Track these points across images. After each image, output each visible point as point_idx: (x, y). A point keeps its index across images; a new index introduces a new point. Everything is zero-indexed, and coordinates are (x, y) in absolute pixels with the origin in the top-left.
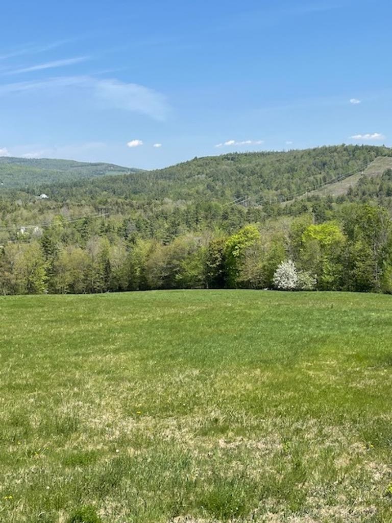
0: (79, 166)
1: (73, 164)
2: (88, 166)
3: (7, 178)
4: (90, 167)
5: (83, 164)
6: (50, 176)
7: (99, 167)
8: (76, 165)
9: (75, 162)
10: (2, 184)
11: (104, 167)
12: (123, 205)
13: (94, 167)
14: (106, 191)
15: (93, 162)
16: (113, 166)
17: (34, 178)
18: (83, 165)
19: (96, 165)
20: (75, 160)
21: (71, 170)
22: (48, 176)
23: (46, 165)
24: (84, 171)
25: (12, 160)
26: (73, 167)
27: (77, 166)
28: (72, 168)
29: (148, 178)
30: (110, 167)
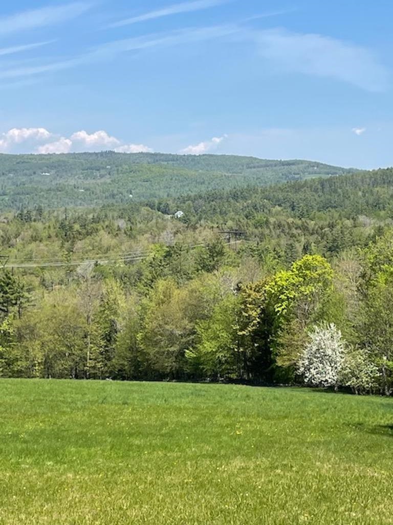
0: (262, 166)
1: (251, 163)
2: (276, 166)
3: (142, 186)
4: (278, 168)
6: (209, 183)
7: (293, 167)
8: (257, 164)
9: (256, 159)
10: (131, 196)
12: (290, 228)
13: (286, 167)
14: (280, 205)
16: (318, 165)
17: (184, 186)
18: (268, 164)
19: (289, 164)
21: (247, 172)
22: (206, 183)
23: (208, 165)
24: (269, 174)
25: (155, 158)
26: (251, 168)
27: (258, 167)
28: (249, 170)
29: (360, 183)
30: (313, 166)
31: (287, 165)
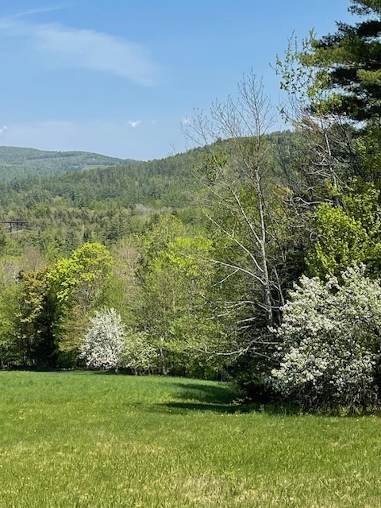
0: (41, 157)
1: (31, 154)
2: (55, 157)
4: (57, 159)
5: (49, 154)
7: (73, 158)
8: (37, 156)
9: (36, 150)
11: (80, 158)
12: (70, 217)
13: (65, 158)
14: (60, 195)
15: (64, 150)
16: (95, 156)
18: (47, 156)
19: (68, 155)
20: (34, 148)
21: (28, 163)
24: (48, 164)
26: (31, 159)
27: (38, 158)
28: (29, 161)
29: (137, 174)
30: (92, 158)
31: (66, 156)
